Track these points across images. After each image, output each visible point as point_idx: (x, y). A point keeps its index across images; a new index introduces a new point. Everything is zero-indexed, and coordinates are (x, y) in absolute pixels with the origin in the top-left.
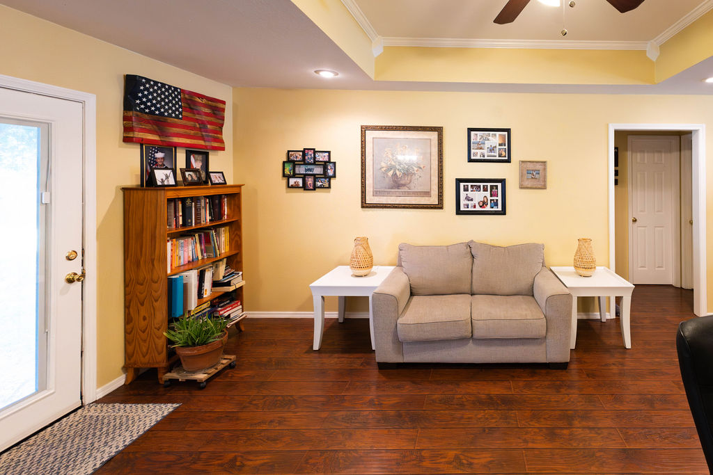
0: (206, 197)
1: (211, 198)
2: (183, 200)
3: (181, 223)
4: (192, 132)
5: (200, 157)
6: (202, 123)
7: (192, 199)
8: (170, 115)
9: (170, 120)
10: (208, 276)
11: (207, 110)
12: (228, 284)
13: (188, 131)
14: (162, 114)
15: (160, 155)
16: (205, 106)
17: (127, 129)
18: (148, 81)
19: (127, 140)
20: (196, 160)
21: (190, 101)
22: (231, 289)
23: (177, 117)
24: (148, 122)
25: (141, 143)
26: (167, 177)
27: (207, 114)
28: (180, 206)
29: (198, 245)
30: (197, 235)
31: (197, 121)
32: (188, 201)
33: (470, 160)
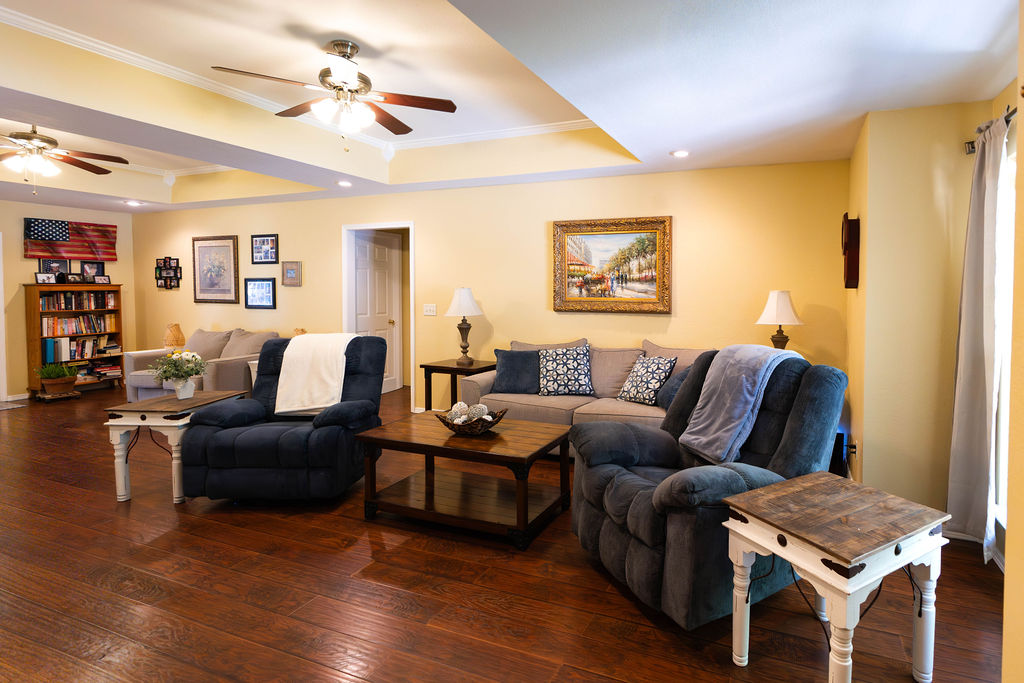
0: (89, 292)
1: (96, 293)
2: (65, 293)
3: (63, 306)
4: (80, 249)
5: (95, 266)
6: (92, 242)
7: (72, 292)
8: (58, 240)
9: (59, 243)
10: (89, 345)
11: (96, 234)
12: (104, 352)
13: (76, 249)
14: (51, 239)
15: (55, 265)
16: (93, 230)
17: (26, 250)
18: (36, 220)
19: (26, 256)
20: (90, 268)
21: (78, 229)
22: (105, 355)
23: (64, 240)
24: (41, 245)
25: (39, 258)
26: (48, 278)
27: (97, 236)
28: (62, 297)
29: (82, 324)
30: (81, 318)
31: (85, 241)
32: (69, 295)
33: (253, 263)
